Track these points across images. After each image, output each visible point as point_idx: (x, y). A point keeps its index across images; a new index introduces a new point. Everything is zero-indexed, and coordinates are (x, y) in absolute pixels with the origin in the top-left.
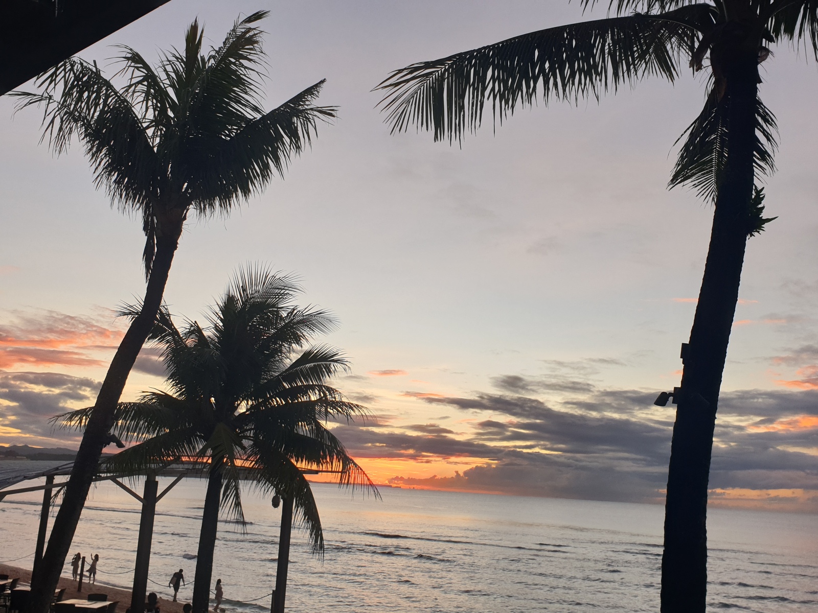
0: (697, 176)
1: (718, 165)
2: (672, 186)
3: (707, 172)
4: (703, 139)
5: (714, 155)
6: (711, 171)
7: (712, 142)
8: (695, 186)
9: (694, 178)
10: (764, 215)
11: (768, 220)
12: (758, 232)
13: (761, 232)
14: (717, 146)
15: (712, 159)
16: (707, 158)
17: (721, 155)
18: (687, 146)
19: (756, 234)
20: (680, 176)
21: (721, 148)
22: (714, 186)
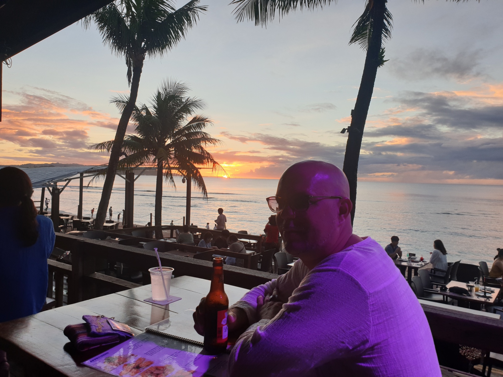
0: (360, 39)
1: (369, 35)
2: (350, 44)
3: (365, 38)
4: (363, 24)
5: (368, 31)
6: (366, 37)
7: (367, 25)
8: (360, 44)
9: (359, 40)
10: (384, 59)
11: (386, 61)
12: (382, 66)
13: (383, 65)
14: (369, 27)
15: (367, 32)
16: (365, 32)
17: (370, 31)
18: (357, 27)
19: (381, 66)
20: (353, 40)
21: (371, 28)
22: (367, 44)
